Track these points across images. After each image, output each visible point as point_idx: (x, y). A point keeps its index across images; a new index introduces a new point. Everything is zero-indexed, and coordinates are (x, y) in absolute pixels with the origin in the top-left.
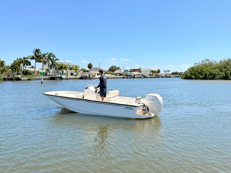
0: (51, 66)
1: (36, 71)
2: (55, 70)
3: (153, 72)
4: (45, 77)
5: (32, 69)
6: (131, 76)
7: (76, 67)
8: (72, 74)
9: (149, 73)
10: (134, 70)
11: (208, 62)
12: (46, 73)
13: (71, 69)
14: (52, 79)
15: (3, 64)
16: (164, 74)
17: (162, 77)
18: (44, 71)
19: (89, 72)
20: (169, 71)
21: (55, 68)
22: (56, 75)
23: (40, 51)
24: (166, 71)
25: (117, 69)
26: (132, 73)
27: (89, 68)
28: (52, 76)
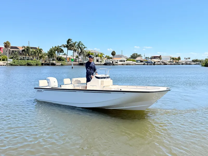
0: (80, 53)
1: (68, 58)
2: (84, 57)
3: (173, 59)
4: (75, 63)
5: (64, 56)
6: (152, 62)
7: (102, 54)
8: (97, 61)
9: (169, 61)
10: (155, 57)
12: (76, 59)
13: (97, 56)
14: (81, 64)
15: (41, 51)
16: (184, 61)
17: (182, 64)
19: (112, 58)
20: (190, 58)
21: (83, 55)
22: (84, 61)
23: (72, 41)
24: (187, 59)
25: (139, 57)
26: (153, 60)
27: (112, 55)
28: (81, 62)
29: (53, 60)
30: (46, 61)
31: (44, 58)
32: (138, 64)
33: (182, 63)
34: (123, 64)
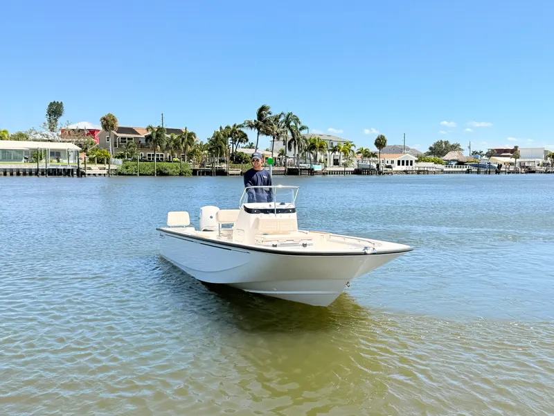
0: (290, 143)
2: (300, 152)
3: (553, 156)
4: (277, 169)
5: (249, 150)
6: (490, 166)
7: (347, 145)
8: (336, 162)
9: (541, 161)
10: (500, 152)
12: (279, 159)
13: (334, 150)
14: (293, 172)
15: (192, 140)
18: (276, 155)
19: (376, 156)
21: (299, 147)
22: (301, 163)
23: (269, 110)
25: (453, 150)
26: (495, 159)
27: (377, 147)
28: (291, 165)
29: (222, 161)
30: (203, 165)
31: (198, 155)
32: (452, 172)
34: (406, 172)
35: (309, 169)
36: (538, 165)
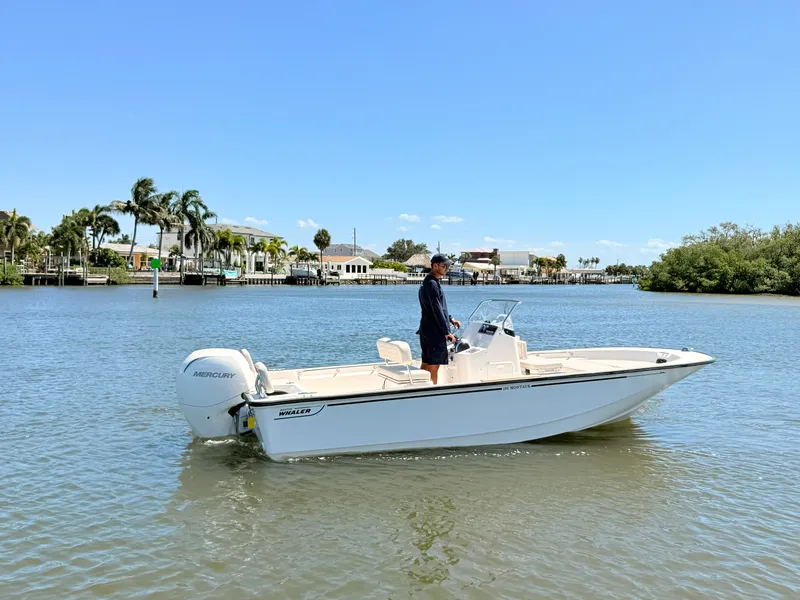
0: (187, 236)
1: (137, 254)
2: (203, 250)
3: (540, 262)
4: (167, 275)
5: (122, 245)
6: (465, 275)
7: (275, 241)
8: (259, 267)
9: (526, 268)
10: (476, 257)
11: (732, 233)
12: (171, 261)
13: (256, 249)
14: (192, 280)
15: (25, 229)
16: (579, 272)
17: (573, 282)
19: (317, 259)
20: (597, 262)
21: (202, 243)
22: (206, 267)
23: (153, 186)
24: (587, 262)
25: (418, 253)
26: (469, 266)
27: (318, 245)
28: (190, 270)
29: (74, 263)
30: (42, 268)
31: (34, 252)
32: (417, 282)
33: (569, 278)
34: (358, 281)
35: (218, 277)
36: (523, 274)
